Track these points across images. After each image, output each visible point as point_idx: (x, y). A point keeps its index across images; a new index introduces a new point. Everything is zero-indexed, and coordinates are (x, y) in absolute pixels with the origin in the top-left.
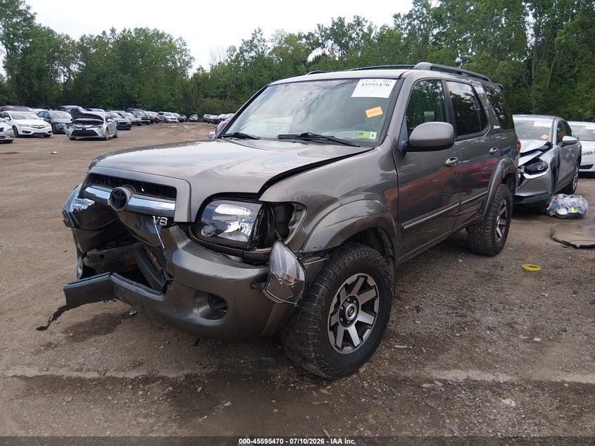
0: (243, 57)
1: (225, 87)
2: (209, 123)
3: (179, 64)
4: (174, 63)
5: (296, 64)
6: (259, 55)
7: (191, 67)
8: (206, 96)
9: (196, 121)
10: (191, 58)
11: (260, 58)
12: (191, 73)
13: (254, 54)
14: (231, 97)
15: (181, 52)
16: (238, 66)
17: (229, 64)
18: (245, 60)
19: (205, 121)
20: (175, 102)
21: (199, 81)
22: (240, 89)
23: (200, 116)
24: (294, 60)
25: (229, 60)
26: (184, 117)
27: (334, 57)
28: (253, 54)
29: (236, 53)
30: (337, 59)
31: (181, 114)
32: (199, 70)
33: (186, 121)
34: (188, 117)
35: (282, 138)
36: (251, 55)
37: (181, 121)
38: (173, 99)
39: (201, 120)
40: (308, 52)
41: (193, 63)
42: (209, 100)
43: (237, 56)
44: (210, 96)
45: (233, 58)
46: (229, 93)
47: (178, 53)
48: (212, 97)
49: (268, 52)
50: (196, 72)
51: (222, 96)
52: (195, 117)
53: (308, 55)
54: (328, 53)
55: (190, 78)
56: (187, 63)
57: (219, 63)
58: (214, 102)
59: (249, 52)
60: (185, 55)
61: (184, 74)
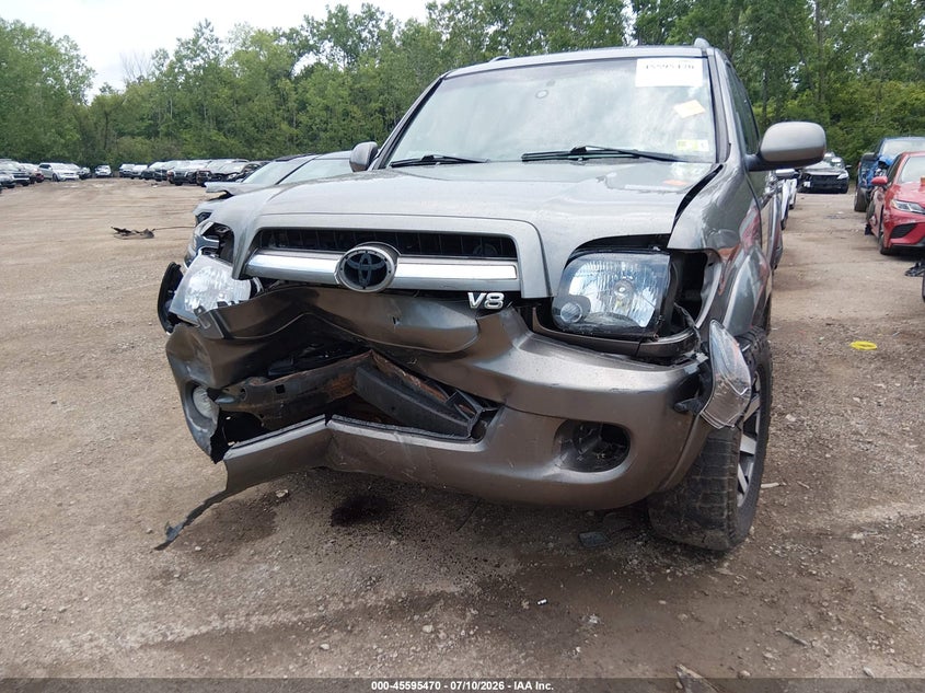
0: (182, 66)
1: (154, 117)
2: (132, 178)
3: (67, 81)
4: (58, 79)
5: (273, 79)
6: (210, 64)
7: (90, 86)
8: (121, 134)
9: (108, 177)
10: (89, 71)
11: (212, 69)
12: (90, 95)
13: (202, 62)
14: (168, 134)
15: (70, 60)
16: (174, 82)
17: (158, 79)
18: (185, 71)
19: (125, 175)
20: (65, 146)
21: (107, 109)
22: (182, 122)
23: (115, 168)
24: (269, 72)
25: (157, 73)
26: (86, 170)
27: (336, 68)
28: (199, 62)
29: (168, 62)
30: (341, 70)
31: (81, 164)
32: (103, 90)
33: (91, 177)
34: (93, 169)
35: (526, 159)
36: (197, 63)
37: (83, 177)
38: (63, 141)
39: (117, 173)
40: (294, 59)
41: (92, 80)
42: (126, 140)
43: (172, 67)
44: (129, 134)
45: (165, 69)
46: (162, 128)
47: (64, 62)
48: (133, 135)
49: (224, 59)
50: (99, 93)
51: (151, 133)
52: (106, 170)
53: (293, 65)
54: (325, 61)
55: (89, 104)
56: (83, 79)
57: (139, 79)
58: (139, 144)
59: (192, 59)
60: (78, 67)
61: (78, 96)
